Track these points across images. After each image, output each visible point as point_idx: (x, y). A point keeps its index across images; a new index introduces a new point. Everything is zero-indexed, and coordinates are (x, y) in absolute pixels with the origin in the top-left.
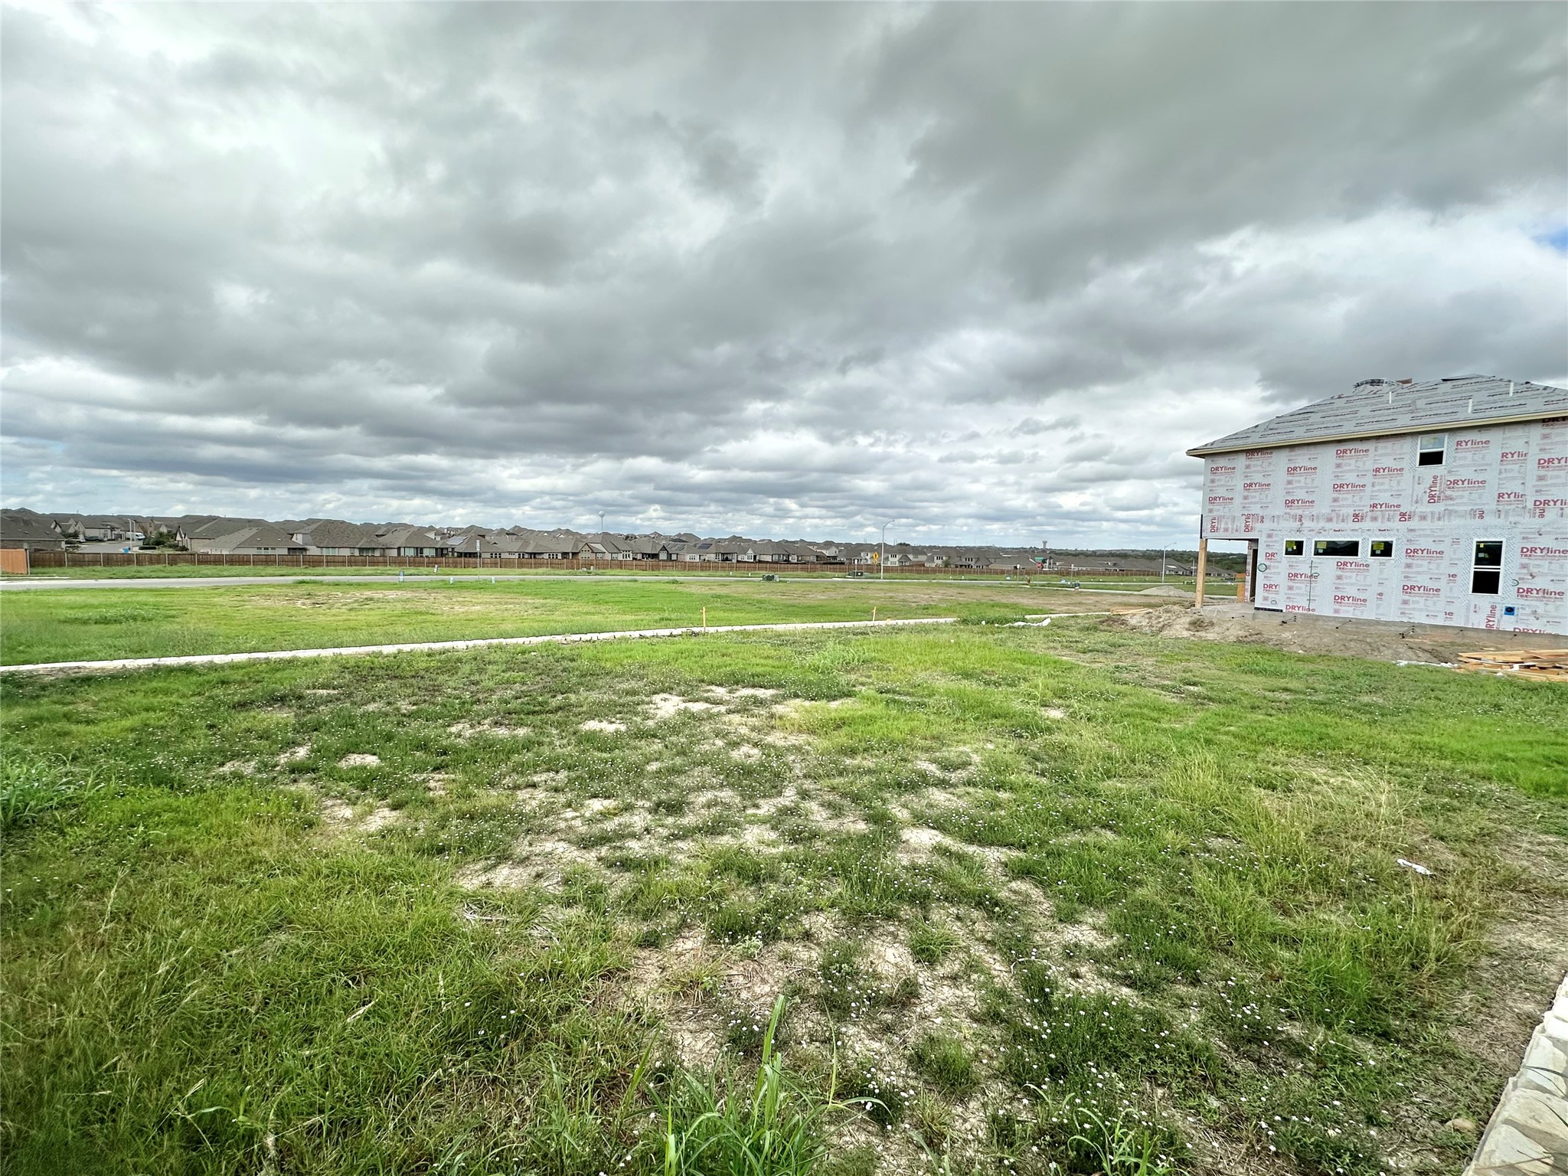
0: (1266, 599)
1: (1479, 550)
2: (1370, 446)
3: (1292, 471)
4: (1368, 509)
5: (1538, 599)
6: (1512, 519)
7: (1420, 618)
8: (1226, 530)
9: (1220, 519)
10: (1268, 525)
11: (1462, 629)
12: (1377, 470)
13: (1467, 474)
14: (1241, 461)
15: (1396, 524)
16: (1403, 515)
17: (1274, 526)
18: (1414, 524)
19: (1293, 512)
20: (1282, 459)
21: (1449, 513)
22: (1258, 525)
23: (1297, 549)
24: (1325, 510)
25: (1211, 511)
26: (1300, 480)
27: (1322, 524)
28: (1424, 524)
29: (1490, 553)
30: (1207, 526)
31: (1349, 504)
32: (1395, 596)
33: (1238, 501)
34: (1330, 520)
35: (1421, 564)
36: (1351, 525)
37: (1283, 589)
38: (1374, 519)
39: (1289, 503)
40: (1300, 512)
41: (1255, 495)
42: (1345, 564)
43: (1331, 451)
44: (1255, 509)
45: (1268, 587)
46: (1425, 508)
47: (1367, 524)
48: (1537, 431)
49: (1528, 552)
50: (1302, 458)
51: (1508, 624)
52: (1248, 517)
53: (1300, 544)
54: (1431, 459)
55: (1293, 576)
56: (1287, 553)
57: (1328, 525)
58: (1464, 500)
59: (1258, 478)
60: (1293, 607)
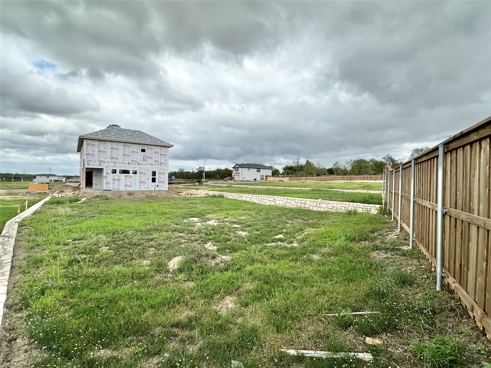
0: (107, 187)
1: (152, 173)
2: (131, 145)
3: (112, 148)
4: (131, 162)
5: (162, 183)
6: (158, 166)
7: (143, 189)
8: (93, 165)
9: (91, 161)
10: (106, 164)
11: (150, 191)
12: (133, 152)
13: (149, 155)
14: (96, 143)
15: (137, 166)
16: (138, 164)
17: (108, 164)
18: (141, 166)
19: (113, 161)
20: (109, 144)
21: (147, 164)
22: (103, 164)
23: (114, 172)
24: (121, 161)
25: (87, 158)
26: (114, 151)
27: (121, 165)
28: (143, 166)
29: (154, 173)
30: (86, 163)
31: (127, 160)
32: (138, 184)
33: (96, 156)
34: (123, 164)
35: (143, 176)
36: (127, 165)
37: (111, 184)
38: (133, 164)
39: (112, 158)
40: (115, 161)
41: (102, 155)
42: (127, 176)
43: (122, 144)
44: (102, 159)
45: (107, 183)
46: (142, 162)
47: (131, 166)
48: (160, 148)
49: (160, 173)
50: (115, 145)
51: (157, 189)
52: (100, 161)
53: (115, 170)
54: (143, 151)
55: (114, 180)
56: (112, 173)
57: (122, 165)
58: (149, 161)
59: (102, 149)
60: (115, 189)
